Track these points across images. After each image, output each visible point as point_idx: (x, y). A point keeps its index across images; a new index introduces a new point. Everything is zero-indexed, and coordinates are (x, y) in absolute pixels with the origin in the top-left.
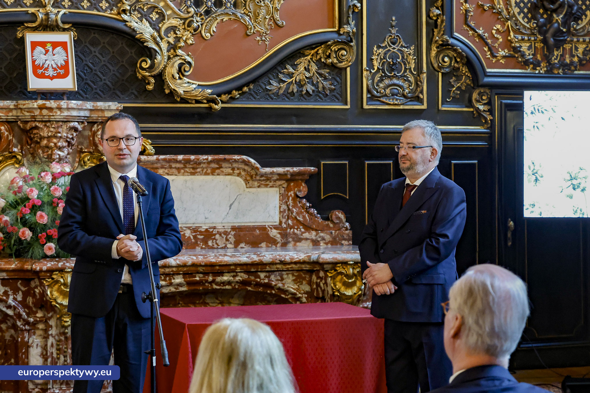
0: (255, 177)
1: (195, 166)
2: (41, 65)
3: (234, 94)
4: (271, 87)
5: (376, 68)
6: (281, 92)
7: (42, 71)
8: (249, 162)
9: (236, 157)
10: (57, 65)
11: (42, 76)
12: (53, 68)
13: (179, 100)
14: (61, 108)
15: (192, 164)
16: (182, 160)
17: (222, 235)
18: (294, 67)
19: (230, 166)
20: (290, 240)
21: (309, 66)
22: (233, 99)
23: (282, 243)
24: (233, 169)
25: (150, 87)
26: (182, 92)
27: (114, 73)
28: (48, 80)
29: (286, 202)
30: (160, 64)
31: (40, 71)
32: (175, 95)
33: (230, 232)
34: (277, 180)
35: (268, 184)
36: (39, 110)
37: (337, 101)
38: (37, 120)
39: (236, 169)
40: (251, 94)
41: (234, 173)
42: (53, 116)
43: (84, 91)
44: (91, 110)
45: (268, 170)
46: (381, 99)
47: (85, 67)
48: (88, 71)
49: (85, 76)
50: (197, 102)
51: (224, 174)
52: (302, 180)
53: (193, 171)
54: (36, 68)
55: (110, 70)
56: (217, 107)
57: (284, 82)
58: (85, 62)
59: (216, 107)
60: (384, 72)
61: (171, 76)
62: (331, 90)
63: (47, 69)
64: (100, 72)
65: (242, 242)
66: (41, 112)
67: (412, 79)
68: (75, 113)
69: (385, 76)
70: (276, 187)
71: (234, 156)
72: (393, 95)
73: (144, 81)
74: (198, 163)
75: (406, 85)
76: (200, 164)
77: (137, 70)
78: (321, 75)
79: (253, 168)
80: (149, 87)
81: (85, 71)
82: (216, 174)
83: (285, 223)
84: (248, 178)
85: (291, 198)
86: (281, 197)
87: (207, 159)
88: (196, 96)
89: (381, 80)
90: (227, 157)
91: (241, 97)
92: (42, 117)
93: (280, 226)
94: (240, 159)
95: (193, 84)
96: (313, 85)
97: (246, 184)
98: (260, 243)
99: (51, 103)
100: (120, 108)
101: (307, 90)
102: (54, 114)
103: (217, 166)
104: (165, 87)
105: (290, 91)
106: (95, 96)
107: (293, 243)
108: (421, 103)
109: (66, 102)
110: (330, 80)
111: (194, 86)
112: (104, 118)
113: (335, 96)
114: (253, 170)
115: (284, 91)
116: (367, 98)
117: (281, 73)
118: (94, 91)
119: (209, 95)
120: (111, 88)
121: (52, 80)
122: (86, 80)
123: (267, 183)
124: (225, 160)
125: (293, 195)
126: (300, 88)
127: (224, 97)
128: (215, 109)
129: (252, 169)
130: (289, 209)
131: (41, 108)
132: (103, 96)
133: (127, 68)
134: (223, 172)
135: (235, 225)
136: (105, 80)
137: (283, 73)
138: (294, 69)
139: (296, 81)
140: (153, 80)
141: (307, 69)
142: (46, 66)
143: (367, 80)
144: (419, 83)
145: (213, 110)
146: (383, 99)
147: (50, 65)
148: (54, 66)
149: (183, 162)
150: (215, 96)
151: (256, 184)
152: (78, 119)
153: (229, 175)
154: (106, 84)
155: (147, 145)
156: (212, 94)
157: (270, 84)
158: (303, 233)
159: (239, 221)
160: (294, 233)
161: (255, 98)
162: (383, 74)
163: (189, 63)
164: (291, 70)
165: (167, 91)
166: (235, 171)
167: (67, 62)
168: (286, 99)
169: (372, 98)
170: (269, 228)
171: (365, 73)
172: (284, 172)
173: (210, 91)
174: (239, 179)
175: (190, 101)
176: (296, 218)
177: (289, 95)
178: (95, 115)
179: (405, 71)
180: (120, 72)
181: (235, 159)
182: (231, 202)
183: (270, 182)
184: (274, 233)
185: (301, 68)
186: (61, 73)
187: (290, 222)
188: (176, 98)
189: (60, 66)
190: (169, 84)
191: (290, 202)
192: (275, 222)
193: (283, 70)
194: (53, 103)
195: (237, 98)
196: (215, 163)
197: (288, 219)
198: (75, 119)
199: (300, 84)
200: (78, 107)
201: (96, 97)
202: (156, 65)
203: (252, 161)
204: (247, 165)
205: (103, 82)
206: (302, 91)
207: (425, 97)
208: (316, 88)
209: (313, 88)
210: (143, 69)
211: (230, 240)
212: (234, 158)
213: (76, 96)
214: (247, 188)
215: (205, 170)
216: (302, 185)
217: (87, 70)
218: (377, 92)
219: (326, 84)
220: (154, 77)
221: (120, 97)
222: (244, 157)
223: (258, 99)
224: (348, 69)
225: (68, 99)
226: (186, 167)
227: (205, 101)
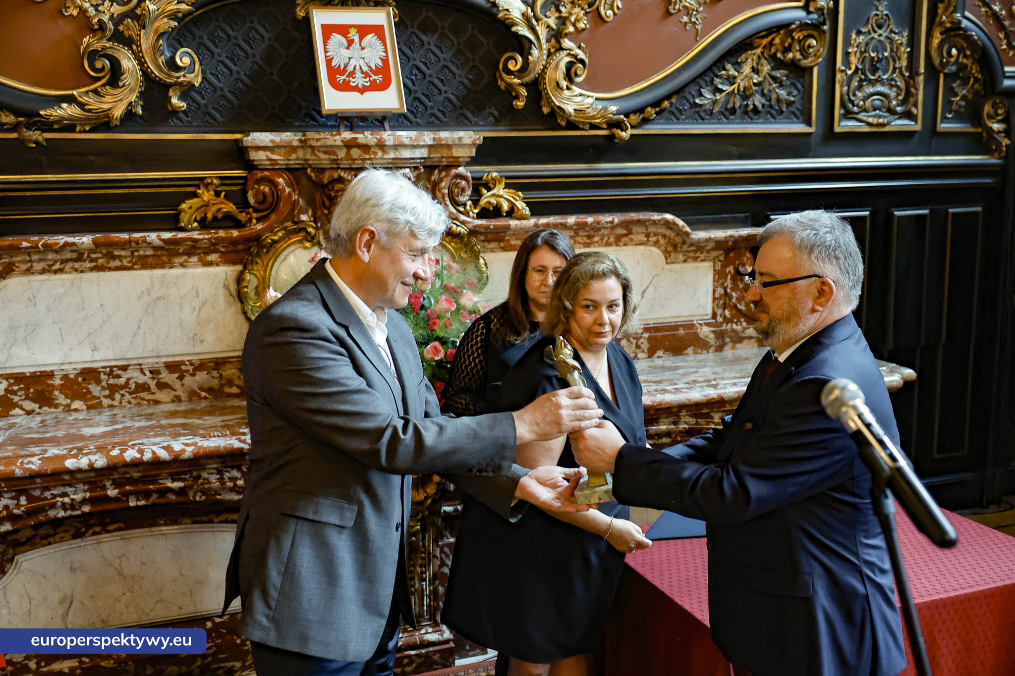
0: (681, 248)
1: (592, 233)
2: (342, 67)
3: (648, 112)
4: (702, 100)
5: (853, 67)
6: (717, 109)
7: (344, 77)
8: (675, 224)
9: (656, 216)
10: (369, 67)
11: (345, 87)
12: (362, 72)
13: (563, 124)
14: (385, 146)
15: (587, 231)
16: (574, 225)
17: (631, 339)
18: (737, 67)
19: (644, 231)
20: (727, 340)
21: (758, 64)
22: (646, 121)
23: (717, 347)
24: (648, 236)
25: (520, 104)
26: (572, 111)
27: (460, 80)
28: (356, 94)
29: (723, 284)
30: (536, 63)
31: (341, 78)
32: (558, 116)
33: (642, 333)
34: (711, 250)
35: (699, 257)
36: (345, 150)
37: (796, 120)
38: (341, 166)
39: (652, 235)
40: (672, 113)
41: (648, 240)
42: (370, 159)
43: (412, 112)
44: (430, 147)
45: (700, 235)
46: (860, 116)
47: (412, 69)
48: (419, 77)
49: (414, 85)
50: (593, 127)
51: (634, 243)
52: (746, 248)
53: (588, 241)
54: (333, 72)
55: (454, 74)
56: (625, 135)
57: (721, 91)
58: (412, 62)
59: (623, 134)
60: (864, 73)
61: (554, 84)
62: (789, 104)
63: (352, 74)
64: (437, 78)
65: (659, 349)
66: (348, 153)
67: (901, 83)
68: (406, 154)
69: (865, 80)
70: (710, 260)
71: (653, 216)
72: (875, 110)
73: (510, 93)
74: (596, 228)
75: (893, 94)
76: (599, 229)
77: (497, 74)
78: (775, 79)
79: (679, 232)
80: (518, 103)
81: (414, 78)
82: (621, 244)
83: (721, 316)
84: (670, 249)
85: (729, 277)
86: (717, 276)
87: (612, 222)
88: (593, 117)
89: (860, 87)
90: (642, 216)
91: (658, 117)
92: (350, 162)
93: (714, 321)
94: (662, 219)
95: (588, 96)
96: (763, 95)
97: (666, 259)
98: (686, 349)
99: (366, 137)
100: (478, 142)
101: (754, 105)
102: (372, 156)
103: (625, 232)
104: (543, 103)
105: (730, 106)
106: (431, 120)
107: (730, 344)
108: (912, 120)
109: (392, 135)
110: (788, 87)
111: (590, 100)
112: (451, 160)
113: (793, 112)
114: (679, 237)
115: (722, 107)
116: (840, 115)
117: (717, 76)
118: (429, 111)
119: (614, 115)
120: (455, 107)
121: (362, 94)
122: (416, 92)
123: (697, 255)
124: (639, 222)
125: (732, 271)
126: (744, 101)
127: (635, 119)
128: (621, 138)
129: (678, 235)
130: (726, 293)
131: (349, 145)
132: (444, 119)
133: (482, 72)
134: (632, 240)
135: (648, 322)
136: (446, 92)
137: (720, 77)
138: (736, 70)
139: (738, 90)
140: (524, 91)
141: (755, 70)
142: (350, 69)
143: (842, 86)
144: (913, 90)
145: (616, 141)
146: (861, 116)
147: (358, 67)
148: (365, 69)
149: (575, 227)
150: (622, 116)
151: (681, 257)
152: (411, 163)
153: (641, 244)
154: (448, 99)
155: (517, 200)
156: (618, 113)
157: (701, 95)
158: (745, 329)
159: (654, 316)
160: (733, 330)
161: (678, 119)
162: (863, 77)
163: (582, 62)
164: (732, 72)
165: (546, 110)
166: (650, 239)
167: (385, 61)
168: (725, 120)
169: (848, 115)
170: (698, 325)
171: (839, 76)
172: (726, 237)
173: (613, 108)
174: (655, 250)
175: (581, 126)
176: (735, 306)
177: (729, 113)
178: (436, 155)
179: (894, 72)
180: (470, 77)
181: (654, 221)
182: (644, 288)
183: (702, 253)
184: (705, 332)
185: (747, 69)
186: (378, 81)
187: (727, 313)
188: (559, 121)
189: (374, 68)
190: (550, 98)
191: (729, 283)
192: (707, 315)
193: (720, 71)
194: (370, 137)
195: (653, 120)
196: (622, 227)
197: (724, 309)
198: (406, 164)
199: (745, 95)
200: (412, 143)
201: (432, 122)
202: (531, 66)
203: (680, 222)
204: (671, 228)
205: (444, 95)
206: (747, 105)
207: (919, 111)
208: (767, 101)
209: (763, 101)
210: (510, 72)
211: (642, 346)
212: (652, 218)
213: (400, 120)
214: (667, 263)
215: (606, 239)
216: (746, 256)
217: (416, 75)
218: (854, 106)
219: (782, 93)
220: (524, 85)
221: (470, 122)
222: (669, 217)
223: (683, 119)
224: (815, 70)
225: (393, 128)
226: (577, 234)
227: (605, 126)
